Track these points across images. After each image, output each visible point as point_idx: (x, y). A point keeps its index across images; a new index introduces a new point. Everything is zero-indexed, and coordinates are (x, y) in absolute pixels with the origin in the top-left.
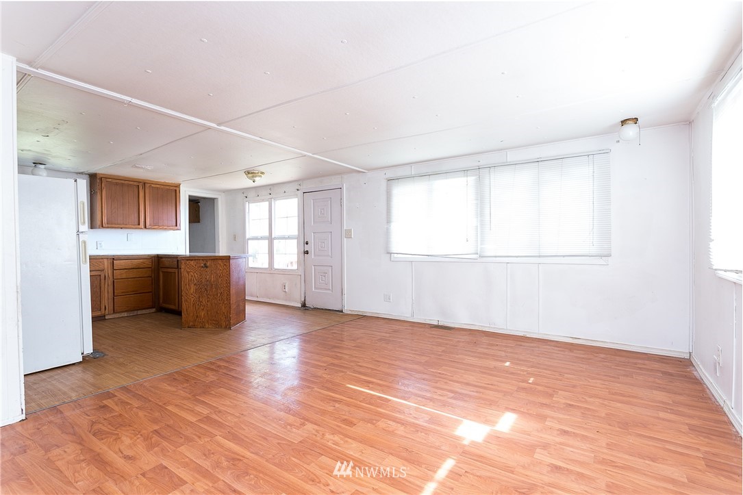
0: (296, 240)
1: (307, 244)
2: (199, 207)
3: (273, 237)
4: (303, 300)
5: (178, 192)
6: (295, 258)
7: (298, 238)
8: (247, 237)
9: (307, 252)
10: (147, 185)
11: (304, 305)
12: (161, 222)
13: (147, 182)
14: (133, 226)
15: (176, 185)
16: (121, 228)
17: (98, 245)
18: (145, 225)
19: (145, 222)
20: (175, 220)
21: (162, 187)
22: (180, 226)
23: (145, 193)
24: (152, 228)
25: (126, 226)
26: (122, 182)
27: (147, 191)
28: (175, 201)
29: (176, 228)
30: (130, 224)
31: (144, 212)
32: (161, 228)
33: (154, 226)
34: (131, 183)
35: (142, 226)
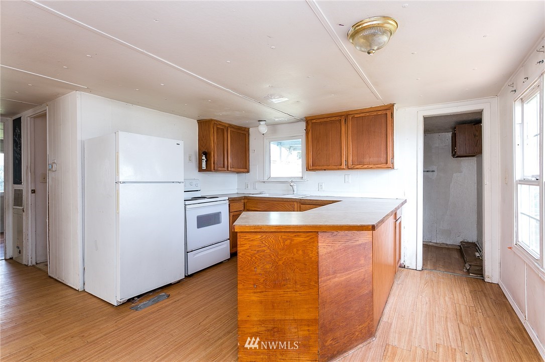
5: (389, 116)
10: (350, 117)
12: (367, 160)
13: (351, 113)
14: (335, 167)
15: (386, 108)
16: (325, 170)
17: (320, 186)
18: (347, 165)
19: (347, 161)
20: (385, 156)
21: (368, 114)
22: (393, 163)
23: (348, 127)
24: (355, 167)
25: (329, 167)
26: (325, 120)
27: (350, 123)
28: (385, 129)
29: (386, 166)
30: (333, 164)
31: (346, 150)
32: (366, 166)
33: (358, 165)
34: (333, 119)
35: (344, 166)
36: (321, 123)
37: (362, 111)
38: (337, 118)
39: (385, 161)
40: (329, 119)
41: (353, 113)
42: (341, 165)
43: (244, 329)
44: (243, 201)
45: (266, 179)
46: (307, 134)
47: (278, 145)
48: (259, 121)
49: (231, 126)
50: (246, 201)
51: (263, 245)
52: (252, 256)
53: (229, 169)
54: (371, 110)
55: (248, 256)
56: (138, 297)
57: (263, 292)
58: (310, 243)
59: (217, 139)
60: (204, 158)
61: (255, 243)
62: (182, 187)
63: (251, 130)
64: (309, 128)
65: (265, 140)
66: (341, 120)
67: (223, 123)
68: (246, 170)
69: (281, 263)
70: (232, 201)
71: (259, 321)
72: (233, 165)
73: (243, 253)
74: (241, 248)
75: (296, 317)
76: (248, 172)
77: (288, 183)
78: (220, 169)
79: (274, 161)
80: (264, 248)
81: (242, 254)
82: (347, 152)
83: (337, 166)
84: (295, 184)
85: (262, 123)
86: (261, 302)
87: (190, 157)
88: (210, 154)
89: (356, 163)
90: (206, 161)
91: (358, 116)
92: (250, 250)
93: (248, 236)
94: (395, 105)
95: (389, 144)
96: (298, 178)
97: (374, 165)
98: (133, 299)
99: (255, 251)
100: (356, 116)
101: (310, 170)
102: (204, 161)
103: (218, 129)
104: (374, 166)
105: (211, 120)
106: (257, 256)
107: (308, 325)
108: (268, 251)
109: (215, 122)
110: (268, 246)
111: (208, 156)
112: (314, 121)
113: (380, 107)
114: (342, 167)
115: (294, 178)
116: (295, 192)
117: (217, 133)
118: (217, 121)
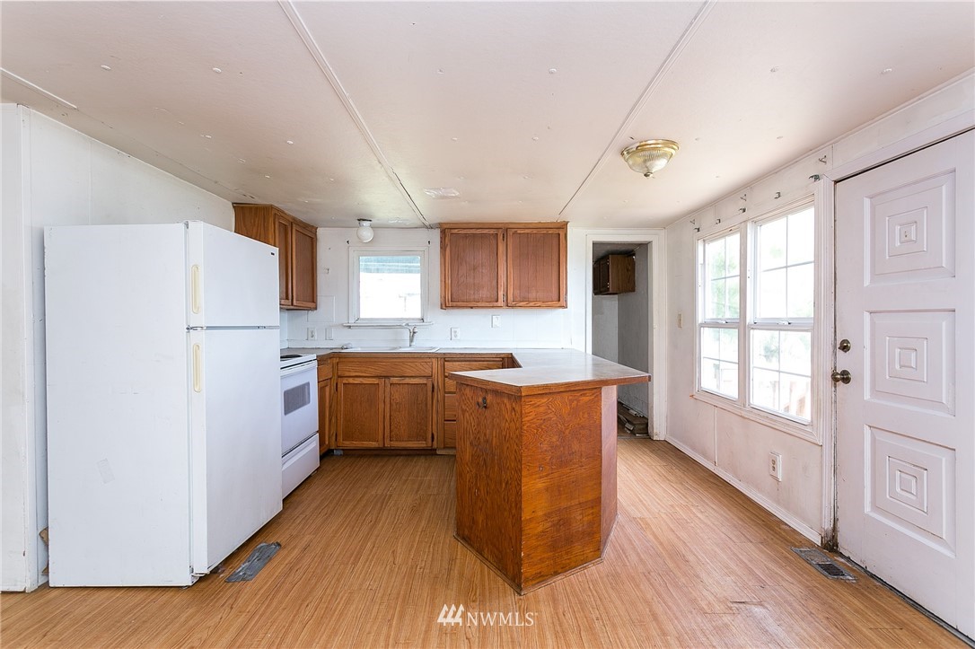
0: (808, 335)
1: (845, 347)
2: (633, 264)
3: (750, 319)
4: (828, 526)
5: (562, 237)
6: (803, 388)
7: (813, 327)
8: (700, 319)
9: (845, 377)
10: (510, 232)
11: (831, 545)
12: (533, 295)
13: (511, 226)
14: (487, 304)
15: (559, 226)
16: (472, 308)
17: (452, 334)
18: (506, 301)
19: (506, 295)
20: (557, 290)
21: (535, 231)
22: (566, 301)
23: (507, 246)
24: (517, 305)
25: (479, 304)
26: (473, 231)
27: (510, 241)
28: (557, 254)
29: (559, 305)
30: (484, 300)
31: (505, 279)
32: (531, 304)
33: (521, 302)
34: (487, 232)
35: (501, 303)
36: (466, 236)
37: (526, 226)
38: (492, 232)
39: (556, 297)
40: (478, 232)
41: (515, 226)
42: (497, 301)
43: (528, 531)
45: (352, 322)
46: (444, 249)
49: (296, 221)
50: (335, 361)
51: (550, 411)
52: (538, 428)
53: (295, 302)
54: (540, 226)
55: (534, 428)
57: (548, 475)
58: (594, 402)
61: (542, 409)
63: (320, 231)
64: (446, 241)
65: (351, 252)
66: (497, 234)
67: (285, 214)
68: (313, 305)
69: (567, 432)
70: (320, 361)
71: (545, 515)
72: (300, 296)
73: (528, 424)
74: (526, 419)
75: (582, 500)
76: (315, 308)
80: (550, 416)
81: (527, 427)
82: (505, 282)
83: (491, 303)
86: (547, 489)
89: (519, 299)
91: (522, 232)
92: (535, 420)
93: (535, 401)
94: (569, 224)
96: (414, 320)
97: (543, 302)
99: (541, 420)
100: (519, 232)
101: (447, 308)
103: (280, 225)
104: (544, 305)
106: (543, 427)
107: (592, 507)
108: (555, 418)
109: (276, 212)
110: (555, 411)
112: (455, 231)
113: (551, 223)
114: (499, 304)
117: (279, 233)
118: (279, 210)
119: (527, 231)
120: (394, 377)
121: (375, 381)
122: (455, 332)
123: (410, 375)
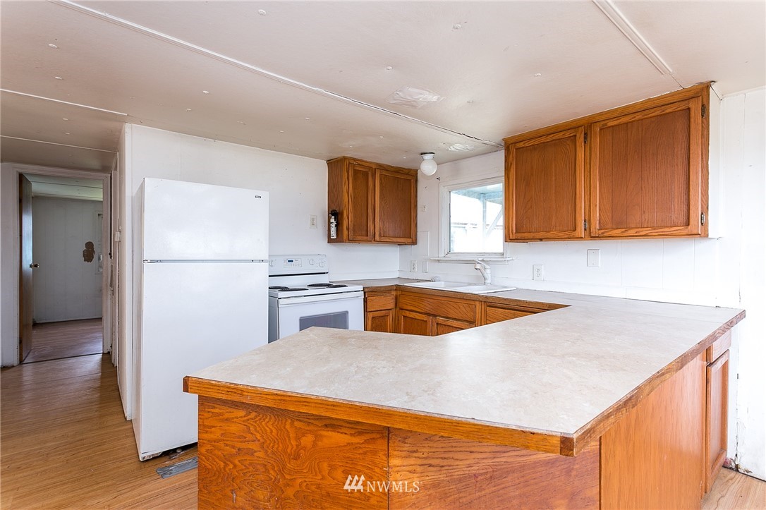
5: (695, 112)
10: (595, 128)
12: (635, 218)
13: (597, 119)
14: (561, 234)
15: (688, 94)
16: (541, 240)
17: (536, 271)
18: (588, 229)
19: (588, 221)
20: (684, 208)
21: (639, 116)
22: (704, 224)
23: (590, 150)
24: (606, 234)
25: (549, 235)
26: (542, 140)
27: (596, 141)
28: (685, 145)
29: (686, 232)
30: (558, 228)
31: (587, 197)
32: (632, 232)
33: (613, 229)
34: (560, 135)
35: (581, 231)
36: (534, 147)
38: (568, 134)
39: (682, 219)
40: (549, 139)
41: (604, 117)
42: (575, 230)
44: (394, 293)
45: (442, 255)
46: (507, 169)
47: (480, 199)
48: (422, 154)
49: (381, 167)
50: (399, 293)
51: (249, 437)
52: (227, 459)
53: (377, 238)
54: (649, 105)
55: (218, 457)
56: (184, 448)
58: (365, 453)
59: (354, 188)
60: (333, 220)
61: (234, 428)
62: (264, 270)
64: (511, 159)
65: (442, 188)
66: (575, 136)
67: (366, 162)
68: (410, 240)
69: (290, 492)
70: (370, 293)
72: (384, 233)
73: (209, 447)
74: (205, 436)
76: (414, 243)
77: (475, 262)
78: (359, 238)
79: (455, 224)
80: (250, 446)
81: (207, 451)
82: (587, 203)
83: (566, 233)
84: (487, 266)
85: (426, 157)
87: (313, 219)
88: (342, 214)
89: (610, 226)
90: (336, 225)
91: (616, 123)
92: (221, 444)
94: (714, 86)
95: (696, 178)
96: (496, 254)
97: (654, 228)
98: (174, 451)
99: (233, 447)
100: (610, 124)
101: (512, 240)
102: (334, 225)
103: (356, 172)
104: (654, 232)
105: (345, 158)
106: (237, 462)
108: (261, 454)
109: (352, 162)
110: (262, 440)
111: (339, 217)
112: (521, 145)
113: (672, 95)
114: (577, 234)
115: (490, 254)
116: (488, 281)
117: (355, 179)
118: (355, 160)
119: (624, 120)
120: (440, 316)
121: (424, 318)
122: (538, 270)
123: (453, 317)
